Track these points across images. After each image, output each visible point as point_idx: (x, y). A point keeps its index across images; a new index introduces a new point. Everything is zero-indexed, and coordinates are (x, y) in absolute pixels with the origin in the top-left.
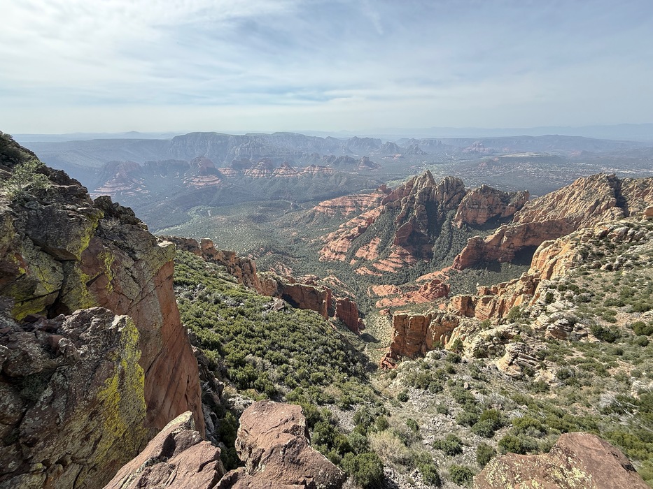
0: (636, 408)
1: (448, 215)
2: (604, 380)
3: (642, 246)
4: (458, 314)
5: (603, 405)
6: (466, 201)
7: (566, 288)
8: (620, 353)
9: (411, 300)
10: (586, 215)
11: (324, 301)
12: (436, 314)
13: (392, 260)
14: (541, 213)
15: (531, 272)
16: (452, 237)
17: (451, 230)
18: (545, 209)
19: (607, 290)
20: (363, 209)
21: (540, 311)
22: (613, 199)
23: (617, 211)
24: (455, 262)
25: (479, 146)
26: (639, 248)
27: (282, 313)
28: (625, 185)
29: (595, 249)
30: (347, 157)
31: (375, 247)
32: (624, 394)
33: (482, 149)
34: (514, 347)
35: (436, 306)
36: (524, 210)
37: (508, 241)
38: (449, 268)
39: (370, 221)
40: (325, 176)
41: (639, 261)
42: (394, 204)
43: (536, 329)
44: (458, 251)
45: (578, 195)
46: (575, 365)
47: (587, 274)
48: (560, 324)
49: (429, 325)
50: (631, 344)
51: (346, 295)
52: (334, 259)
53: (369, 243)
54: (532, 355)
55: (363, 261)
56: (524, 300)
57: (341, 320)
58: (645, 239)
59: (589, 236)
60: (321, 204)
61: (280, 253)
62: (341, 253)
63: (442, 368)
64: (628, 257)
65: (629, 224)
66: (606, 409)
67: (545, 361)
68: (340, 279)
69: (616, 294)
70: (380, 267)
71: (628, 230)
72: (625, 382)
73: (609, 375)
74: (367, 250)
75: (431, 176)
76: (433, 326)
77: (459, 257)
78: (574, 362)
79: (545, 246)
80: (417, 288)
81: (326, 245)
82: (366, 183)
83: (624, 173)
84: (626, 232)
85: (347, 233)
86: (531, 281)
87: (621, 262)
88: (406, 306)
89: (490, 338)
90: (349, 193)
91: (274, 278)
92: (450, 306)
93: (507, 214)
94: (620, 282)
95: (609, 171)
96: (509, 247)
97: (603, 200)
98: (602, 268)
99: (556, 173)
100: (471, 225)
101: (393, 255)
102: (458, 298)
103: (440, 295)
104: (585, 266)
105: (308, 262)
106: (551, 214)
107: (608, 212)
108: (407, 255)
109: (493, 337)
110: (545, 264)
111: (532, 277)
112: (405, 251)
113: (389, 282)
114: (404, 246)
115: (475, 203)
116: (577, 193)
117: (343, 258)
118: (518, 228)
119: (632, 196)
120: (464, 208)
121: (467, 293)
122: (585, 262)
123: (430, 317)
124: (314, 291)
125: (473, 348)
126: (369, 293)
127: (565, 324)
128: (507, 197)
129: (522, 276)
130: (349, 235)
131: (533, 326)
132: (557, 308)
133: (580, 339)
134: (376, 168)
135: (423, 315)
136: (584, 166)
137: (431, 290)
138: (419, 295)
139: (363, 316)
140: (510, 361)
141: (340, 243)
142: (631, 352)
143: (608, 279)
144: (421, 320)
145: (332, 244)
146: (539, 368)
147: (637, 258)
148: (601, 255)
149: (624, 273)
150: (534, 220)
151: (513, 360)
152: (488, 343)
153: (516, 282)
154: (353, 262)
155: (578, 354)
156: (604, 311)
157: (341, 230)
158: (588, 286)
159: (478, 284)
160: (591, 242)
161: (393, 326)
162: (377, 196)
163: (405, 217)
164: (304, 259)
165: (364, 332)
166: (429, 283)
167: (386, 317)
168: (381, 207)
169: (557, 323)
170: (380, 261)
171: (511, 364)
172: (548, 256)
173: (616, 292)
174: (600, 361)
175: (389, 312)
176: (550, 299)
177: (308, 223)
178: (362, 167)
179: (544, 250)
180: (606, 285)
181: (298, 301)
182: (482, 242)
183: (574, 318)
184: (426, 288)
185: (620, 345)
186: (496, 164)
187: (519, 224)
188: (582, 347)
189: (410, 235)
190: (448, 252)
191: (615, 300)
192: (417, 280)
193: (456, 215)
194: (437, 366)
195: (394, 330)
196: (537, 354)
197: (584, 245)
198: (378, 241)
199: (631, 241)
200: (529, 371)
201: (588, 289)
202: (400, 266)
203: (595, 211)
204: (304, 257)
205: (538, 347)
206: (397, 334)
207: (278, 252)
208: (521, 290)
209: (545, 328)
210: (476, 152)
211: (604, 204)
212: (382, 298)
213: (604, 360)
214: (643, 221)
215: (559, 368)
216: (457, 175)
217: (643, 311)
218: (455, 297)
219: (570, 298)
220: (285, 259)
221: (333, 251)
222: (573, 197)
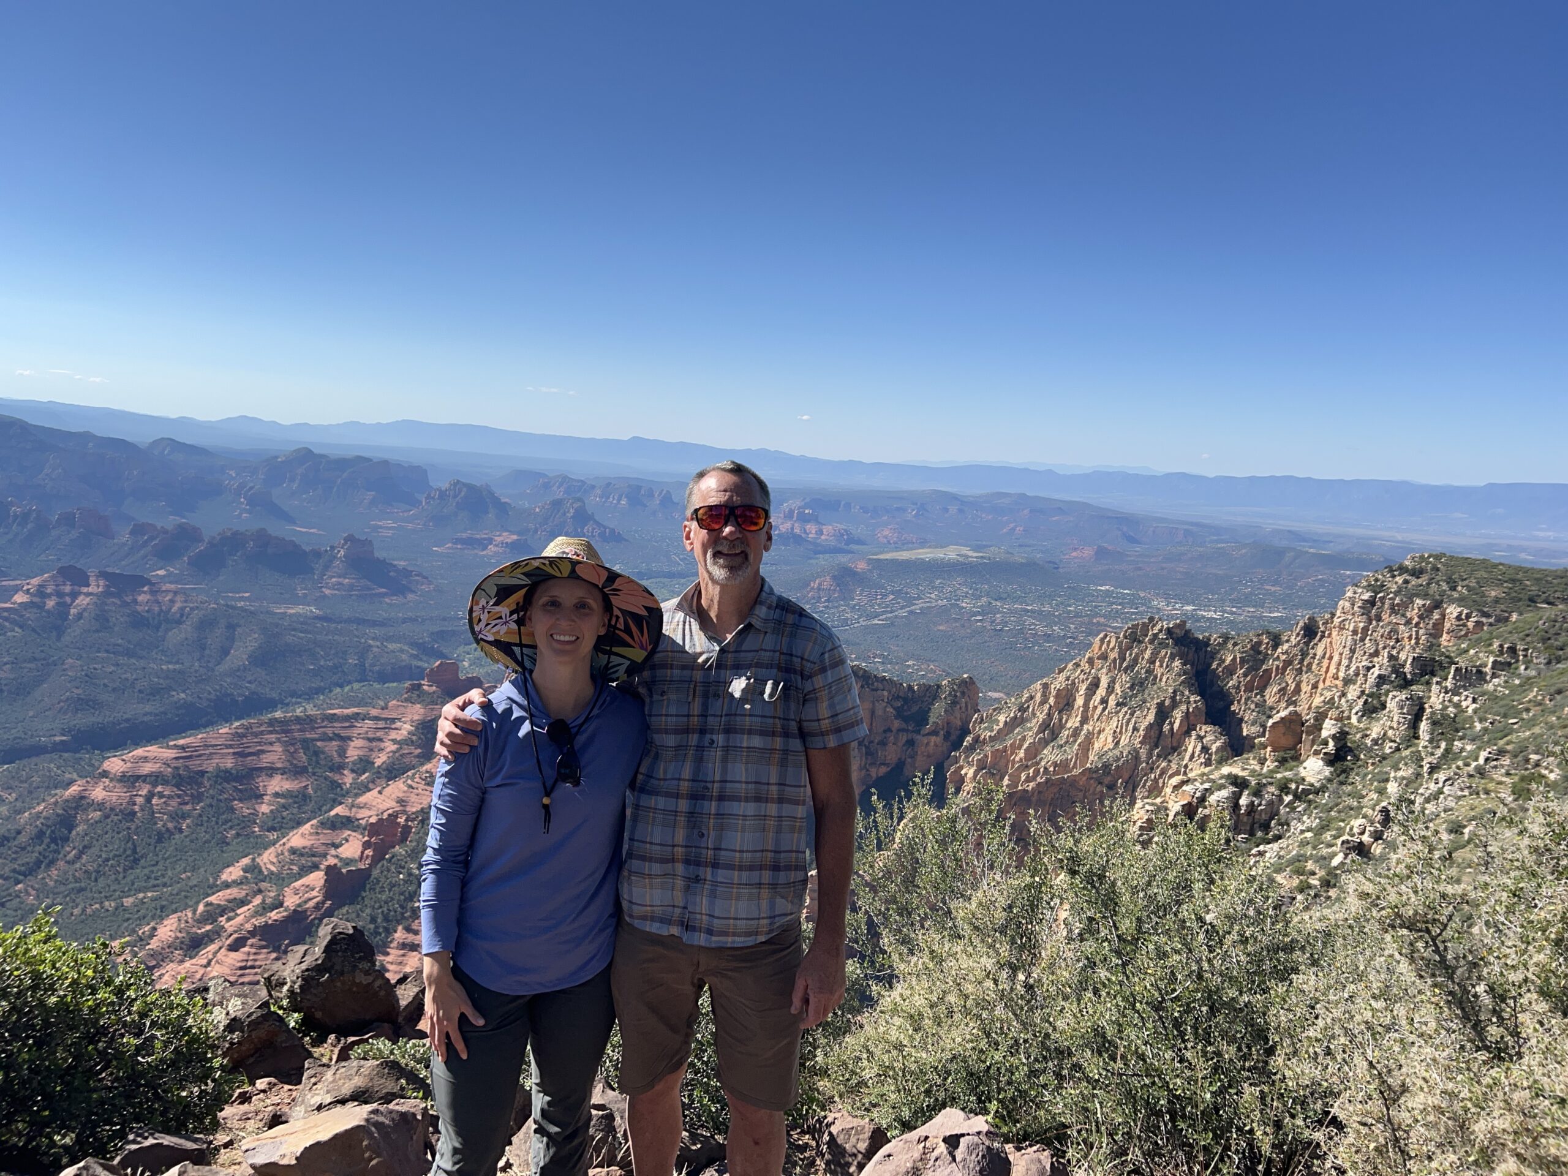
3: (1277, 846)
10: (1143, 756)
14: (1022, 754)
18: (1029, 741)
20: (348, 779)
22: (1196, 701)
23: (1214, 738)
26: (1273, 850)
28: (1214, 654)
33: (812, 528)
36: (971, 748)
39: (385, 834)
40: (139, 622)
45: (1110, 689)
58: (1280, 823)
60: (115, 764)
65: (1237, 777)
71: (1237, 797)
82: (361, 656)
83: (1207, 618)
84: (1237, 805)
85: (265, 909)
90: (272, 705)
93: (922, 766)
95: (1169, 611)
97: (1175, 704)
99: (1039, 615)
107: (1192, 744)
116: (1104, 682)
119: (1237, 687)
128: (914, 700)
130: (274, 915)
134: (408, 589)
136: (1108, 594)
141: (221, 966)
150: (1006, 782)
157: (234, 892)
178: (337, 582)
186: (859, 579)
203: (1163, 741)
211: (1178, 715)
214: (1269, 765)
222: (1097, 698)
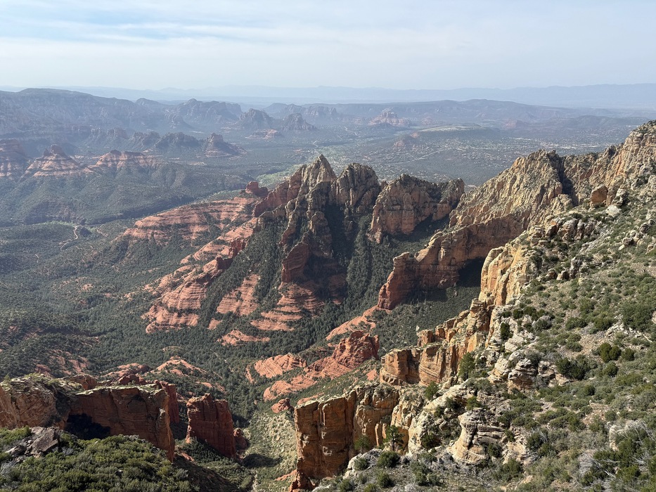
0: (616, 464)
1: (361, 224)
2: (580, 435)
3: (593, 243)
4: (396, 383)
5: (583, 472)
6: (383, 200)
7: (522, 312)
8: (591, 391)
9: (322, 374)
10: (534, 208)
11: (162, 411)
12: (363, 390)
13: (283, 309)
14: (482, 209)
15: (483, 298)
16: (371, 258)
17: (368, 246)
18: (486, 204)
19: (566, 308)
20: (222, 226)
21: (497, 353)
22: (558, 184)
23: (565, 200)
24: (380, 298)
25: (390, 116)
26: (592, 244)
27: (52, 458)
28: (568, 164)
29: (547, 253)
30: (181, 136)
31: (251, 290)
32: (602, 449)
33: (394, 120)
34: (470, 418)
35: (363, 377)
36: (461, 208)
37: (447, 254)
38: (373, 308)
39: (236, 246)
40: (141, 170)
41: (593, 262)
42: (275, 212)
43: (496, 382)
44: (382, 279)
45: (521, 181)
46: (546, 423)
47: (542, 288)
48: (522, 366)
49: (354, 412)
50: (601, 375)
51: (205, 389)
52: (176, 325)
53: (239, 286)
54: (494, 424)
55: (232, 319)
56: (478, 341)
57: (201, 440)
58: (595, 233)
59: (539, 235)
60: (139, 223)
61: (58, 330)
62: (189, 311)
63: (372, 482)
64: (582, 258)
65: (577, 214)
66: (587, 477)
67: (511, 428)
68: (192, 361)
69: (576, 311)
70: (264, 326)
71: (576, 223)
72: (601, 431)
73: (584, 428)
74: (239, 298)
75: (327, 165)
76: (361, 412)
77: (385, 290)
78: (545, 420)
79: (493, 257)
80: (329, 352)
81: (156, 301)
82: (223, 180)
83: (565, 149)
84: (576, 226)
85: (197, 273)
86: (485, 310)
87: (577, 266)
88: (315, 387)
89: (440, 411)
90: (192, 200)
91: (46, 386)
92: (383, 372)
93: (440, 216)
94: (578, 294)
95: (548, 147)
96: (449, 265)
97: (548, 186)
98: (558, 278)
99: (491, 152)
100: (394, 237)
101: (283, 300)
102: (392, 356)
103: (366, 356)
104: (539, 278)
105: (122, 339)
106: (494, 209)
107: (555, 202)
108: (306, 296)
109: (443, 408)
110: (497, 284)
111: (485, 304)
112: (302, 291)
113: (283, 349)
114: (300, 282)
115: (395, 203)
116: (518, 178)
117: (194, 320)
118: (457, 234)
119: (577, 178)
120: (381, 210)
121: (406, 345)
122: (540, 273)
123: (355, 398)
124: (138, 396)
125: (419, 433)
126: (249, 376)
127: (528, 366)
128: (437, 190)
129: (472, 306)
130: (201, 275)
131: (491, 378)
132: (516, 345)
133: (547, 383)
134: (237, 154)
135: (344, 396)
136: (521, 141)
137: (351, 351)
138: (334, 363)
139: (243, 423)
140: (468, 441)
141: (184, 293)
142: (602, 387)
143: (565, 292)
144: (341, 406)
145: (169, 298)
146: (506, 441)
147: (590, 260)
148: (556, 260)
149: (580, 281)
150: (475, 221)
151: (472, 439)
152: (437, 421)
153: (466, 315)
154: (214, 324)
155: (549, 407)
156: (567, 336)
157: (186, 268)
158: (545, 305)
159: (418, 328)
160: (542, 243)
161: (298, 429)
162: (244, 201)
163: (295, 234)
164: (114, 334)
165: (247, 452)
166: (347, 340)
167: (284, 416)
168: (253, 221)
169: (518, 367)
170: (263, 314)
171: (470, 446)
172: (499, 271)
173: (575, 308)
174: (572, 409)
175: (287, 403)
176: (506, 334)
177: (115, 261)
178: (211, 152)
179: (493, 263)
180: (565, 300)
181: (105, 423)
182: (414, 262)
183: (537, 355)
184: (343, 349)
185: (591, 380)
186: (415, 141)
187: (458, 227)
188: (551, 395)
189: (307, 264)
190: (368, 282)
191: (577, 318)
192: (329, 338)
193: (372, 224)
194: (364, 481)
195: (300, 435)
196: (501, 420)
197: (535, 249)
198: (255, 279)
199: (582, 236)
200: (495, 449)
201: (546, 310)
202: (297, 318)
203: (543, 201)
204: (112, 330)
205: (500, 409)
206: (304, 442)
207: (52, 330)
208: (474, 327)
209: (505, 378)
210: (388, 125)
211: (550, 191)
212: (273, 380)
213: (576, 407)
214: (591, 209)
215: (529, 434)
216: (365, 161)
217: (606, 329)
218: (387, 355)
219: (528, 326)
220: (71, 341)
221: (172, 310)
222: (515, 185)
